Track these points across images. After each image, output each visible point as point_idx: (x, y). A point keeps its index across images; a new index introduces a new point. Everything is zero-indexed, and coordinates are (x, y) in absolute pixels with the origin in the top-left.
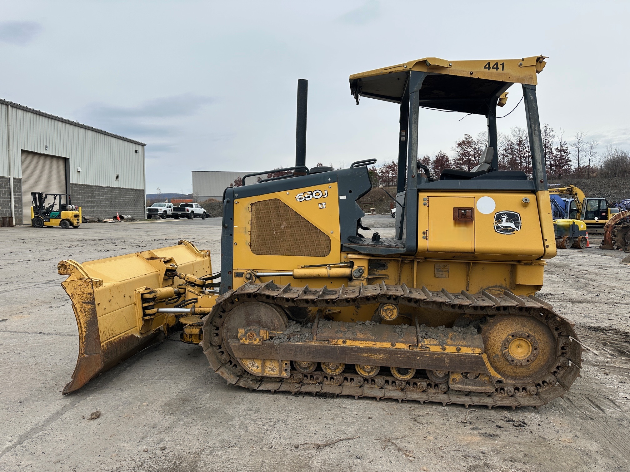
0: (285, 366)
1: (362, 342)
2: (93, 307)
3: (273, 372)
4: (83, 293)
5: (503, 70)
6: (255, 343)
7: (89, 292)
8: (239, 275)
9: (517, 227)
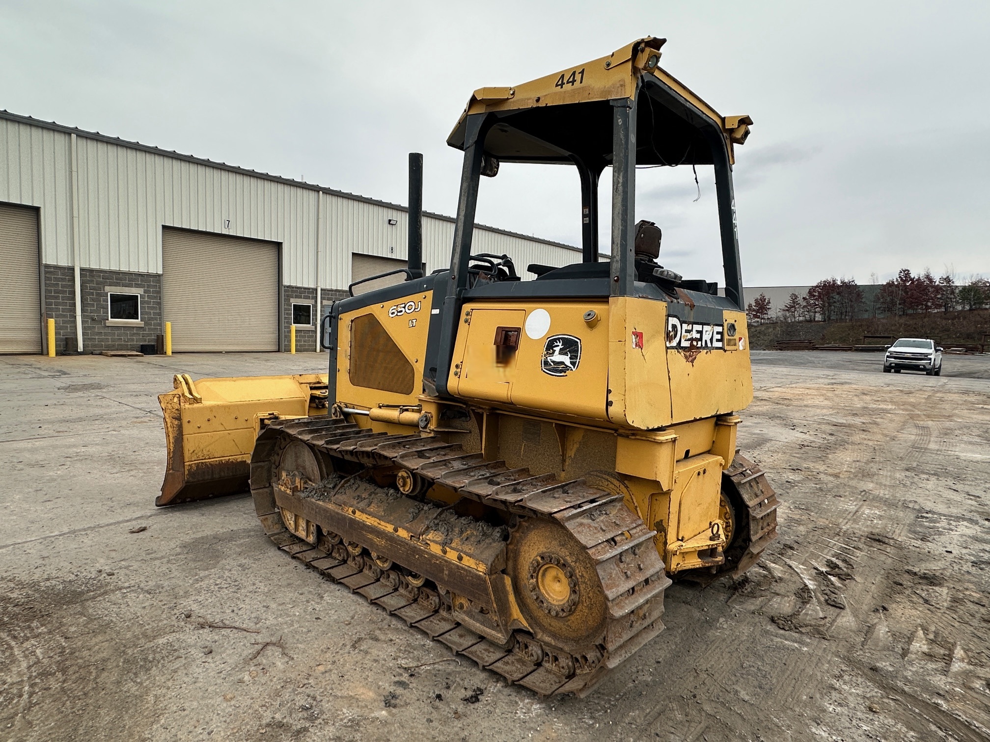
0: (312, 528)
1: (369, 517)
2: (180, 424)
3: (303, 533)
4: (173, 408)
5: (581, 82)
7: (177, 407)
9: (573, 364)
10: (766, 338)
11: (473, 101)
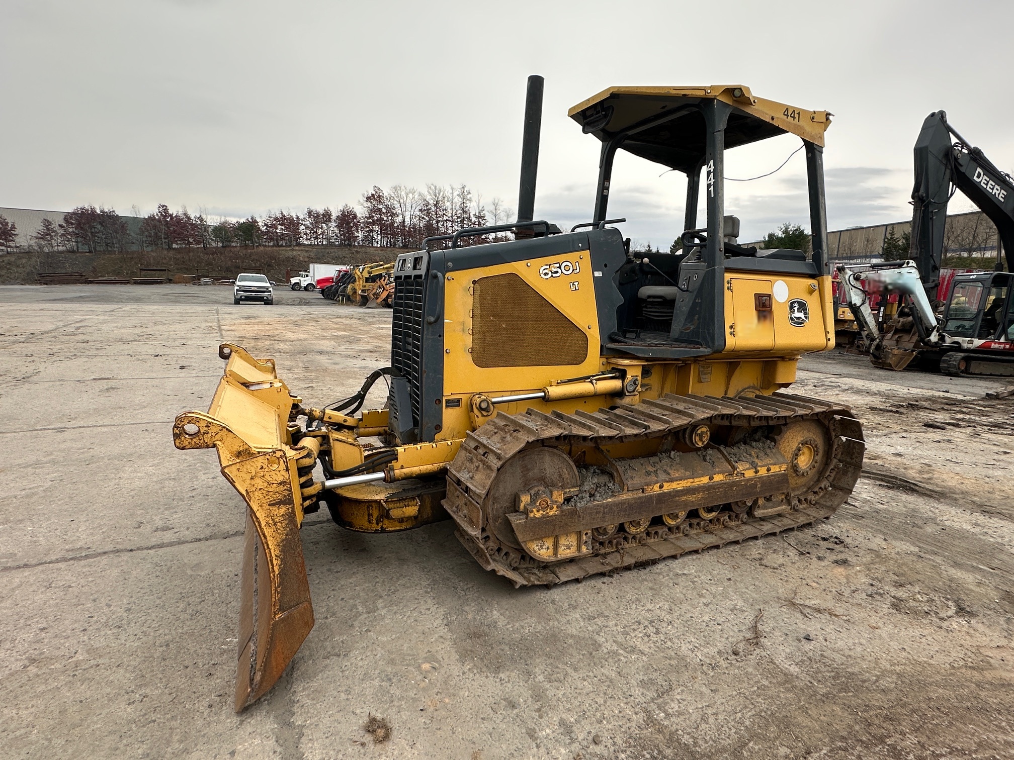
0: (584, 537)
1: (679, 482)
2: (290, 510)
3: (568, 551)
4: (270, 484)
5: (799, 121)
6: (551, 513)
7: (281, 479)
8: (454, 403)
9: (806, 318)
10: (20, 270)
11: (730, 91)
